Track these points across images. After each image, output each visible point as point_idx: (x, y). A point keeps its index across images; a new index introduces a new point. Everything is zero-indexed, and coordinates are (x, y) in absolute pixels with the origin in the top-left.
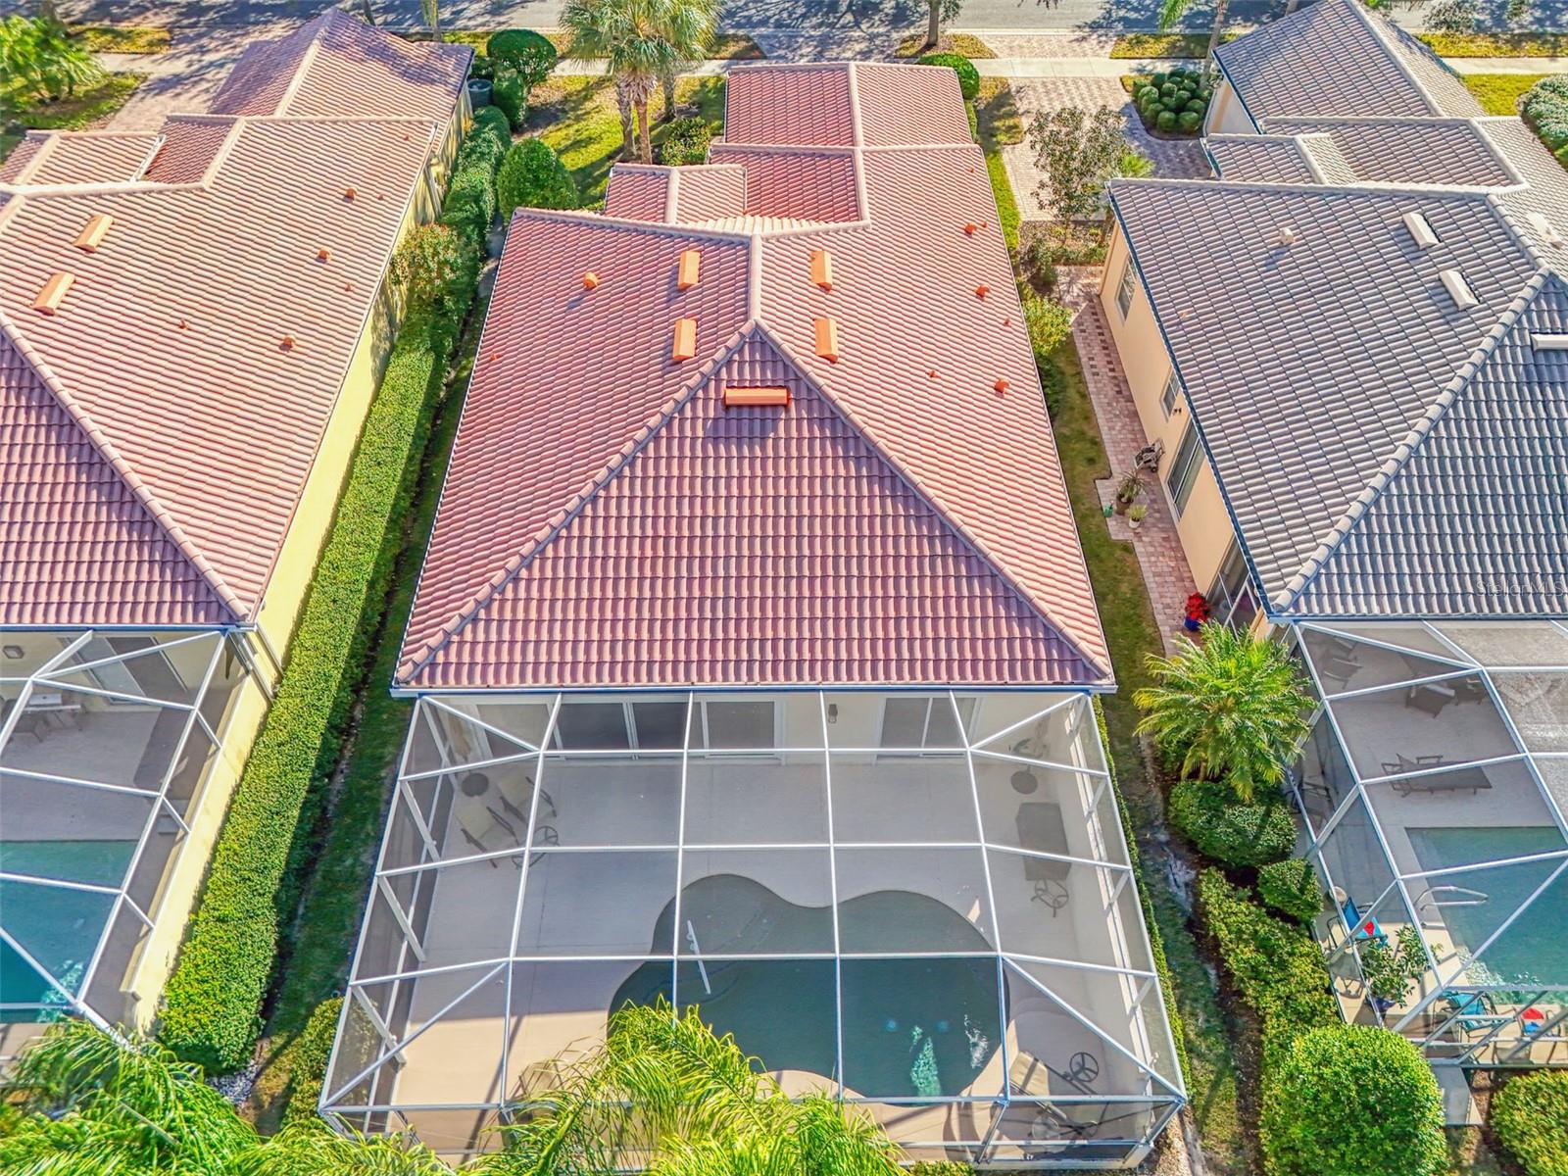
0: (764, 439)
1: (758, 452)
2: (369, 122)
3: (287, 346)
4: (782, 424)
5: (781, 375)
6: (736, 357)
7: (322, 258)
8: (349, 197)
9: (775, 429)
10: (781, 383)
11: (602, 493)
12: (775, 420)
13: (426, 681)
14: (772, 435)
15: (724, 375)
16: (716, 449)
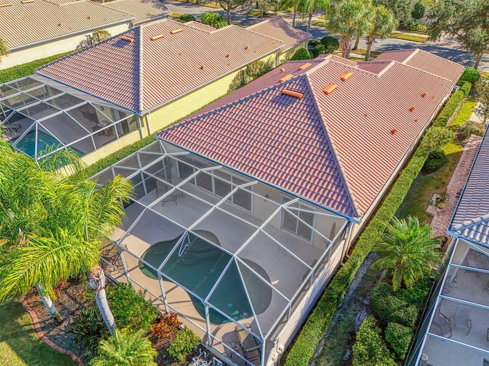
0: (288, 106)
1: (284, 109)
2: (266, 37)
3: (202, 68)
4: (296, 103)
5: (304, 90)
6: (294, 82)
7: (227, 56)
8: (246, 48)
9: (293, 104)
10: (303, 92)
11: (234, 106)
12: (294, 102)
13: (162, 136)
14: (291, 105)
15: (287, 86)
16: (272, 104)
